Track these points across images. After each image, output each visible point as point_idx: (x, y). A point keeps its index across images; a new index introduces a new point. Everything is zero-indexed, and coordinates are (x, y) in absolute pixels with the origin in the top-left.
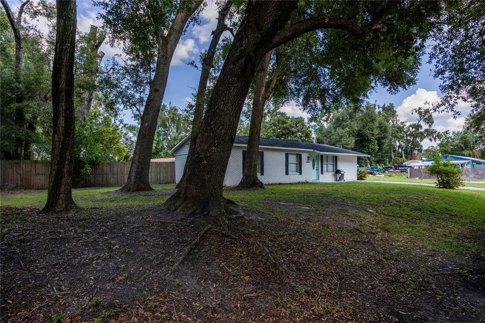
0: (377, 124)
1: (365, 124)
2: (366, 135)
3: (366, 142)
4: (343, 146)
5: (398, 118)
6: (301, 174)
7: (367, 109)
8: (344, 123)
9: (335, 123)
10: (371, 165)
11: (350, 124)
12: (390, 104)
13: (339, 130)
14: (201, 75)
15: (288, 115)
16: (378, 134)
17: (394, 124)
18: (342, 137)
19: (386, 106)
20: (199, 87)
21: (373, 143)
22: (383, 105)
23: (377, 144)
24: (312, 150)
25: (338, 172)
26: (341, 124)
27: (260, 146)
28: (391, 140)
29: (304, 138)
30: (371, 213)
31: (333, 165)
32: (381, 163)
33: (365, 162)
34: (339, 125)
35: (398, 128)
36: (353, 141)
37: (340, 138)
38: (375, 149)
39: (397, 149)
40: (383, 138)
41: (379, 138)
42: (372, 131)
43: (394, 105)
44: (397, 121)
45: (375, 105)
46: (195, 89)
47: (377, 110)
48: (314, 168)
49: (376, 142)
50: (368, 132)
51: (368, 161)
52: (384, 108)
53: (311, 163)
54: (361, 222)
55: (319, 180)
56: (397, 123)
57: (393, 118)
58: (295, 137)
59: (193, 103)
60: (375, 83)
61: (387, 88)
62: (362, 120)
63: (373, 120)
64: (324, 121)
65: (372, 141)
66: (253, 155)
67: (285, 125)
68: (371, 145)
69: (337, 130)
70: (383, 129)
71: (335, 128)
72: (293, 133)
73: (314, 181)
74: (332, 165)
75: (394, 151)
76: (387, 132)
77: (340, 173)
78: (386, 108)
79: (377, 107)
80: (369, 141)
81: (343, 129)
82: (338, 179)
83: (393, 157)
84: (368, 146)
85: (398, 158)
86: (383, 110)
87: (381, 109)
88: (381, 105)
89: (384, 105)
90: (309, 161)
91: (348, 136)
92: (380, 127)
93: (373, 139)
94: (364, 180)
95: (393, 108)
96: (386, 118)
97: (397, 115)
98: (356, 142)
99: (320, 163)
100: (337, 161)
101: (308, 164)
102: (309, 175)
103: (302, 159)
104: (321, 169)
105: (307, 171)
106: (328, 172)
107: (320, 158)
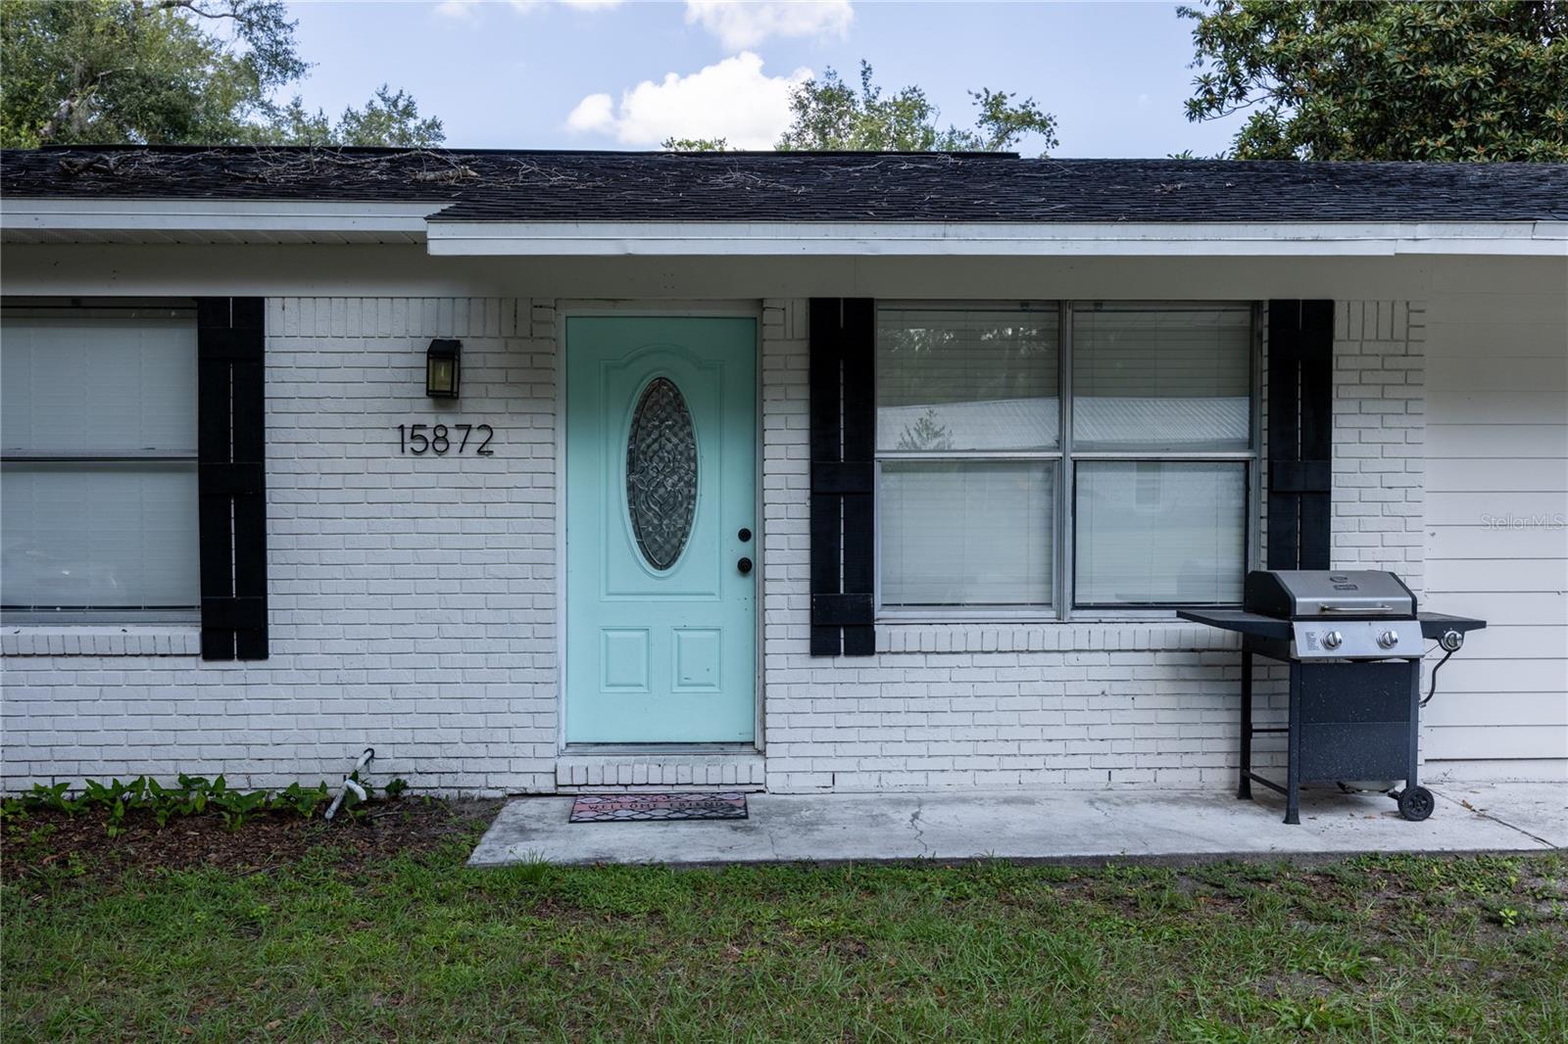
99: (804, 452)
100: (1337, 407)
101: (431, 462)
102: (459, 660)
103: (269, 390)
104: (806, 556)
105: (426, 601)
106: (1060, 620)
107: (803, 362)
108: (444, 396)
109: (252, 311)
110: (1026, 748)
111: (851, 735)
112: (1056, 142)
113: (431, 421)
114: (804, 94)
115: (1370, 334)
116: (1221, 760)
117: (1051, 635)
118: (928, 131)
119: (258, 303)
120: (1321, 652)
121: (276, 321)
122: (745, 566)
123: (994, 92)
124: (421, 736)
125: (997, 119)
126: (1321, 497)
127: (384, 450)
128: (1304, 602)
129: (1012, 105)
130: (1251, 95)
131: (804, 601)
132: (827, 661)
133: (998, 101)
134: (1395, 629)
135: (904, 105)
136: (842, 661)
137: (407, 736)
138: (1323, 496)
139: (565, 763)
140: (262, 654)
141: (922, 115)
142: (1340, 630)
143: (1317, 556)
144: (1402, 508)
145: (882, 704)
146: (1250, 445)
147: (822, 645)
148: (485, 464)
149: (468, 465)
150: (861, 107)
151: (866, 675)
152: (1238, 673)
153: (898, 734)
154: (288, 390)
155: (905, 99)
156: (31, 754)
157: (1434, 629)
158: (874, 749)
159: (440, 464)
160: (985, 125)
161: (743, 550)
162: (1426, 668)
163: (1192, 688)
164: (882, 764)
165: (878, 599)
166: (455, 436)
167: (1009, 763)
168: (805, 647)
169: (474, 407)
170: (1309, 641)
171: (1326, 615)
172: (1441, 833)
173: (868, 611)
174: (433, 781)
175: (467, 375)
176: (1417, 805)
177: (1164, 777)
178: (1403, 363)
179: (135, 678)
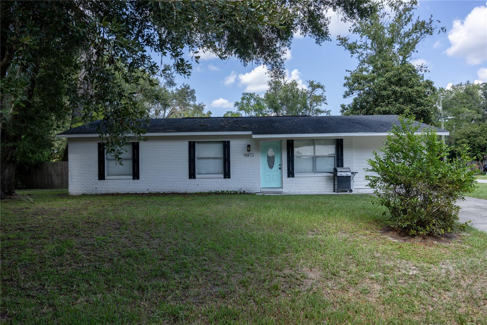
6: (227, 176)
31: (334, 158)
48: (271, 166)
53: (258, 157)
73: (265, 190)
74: (330, 159)
99: (287, 156)
100: (344, 150)
101: (247, 158)
102: (250, 178)
103: (230, 150)
104: (287, 167)
105: (247, 172)
106: (314, 174)
107: (286, 146)
108: (249, 151)
109: (229, 142)
110: (311, 187)
111: (292, 186)
112: (325, 91)
113: (247, 153)
114: (271, 82)
115: (347, 142)
116: (332, 189)
117: (313, 175)
118: (298, 89)
119: (229, 141)
120: (340, 175)
121: (231, 143)
122: (280, 168)
123: (311, 81)
124: (246, 186)
125: (312, 86)
126: (342, 160)
127: (242, 156)
128: (338, 170)
129: (315, 83)
130: (354, 94)
131: (287, 172)
132: (289, 178)
133: (312, 82)
134: (348, 173)
135: (292, 84)
136: (291, 178)
137: (245, 186)
138: (343, 160)
139: (261, 189)
140: (230, 178)
141: (296, 85)
142: (342, 173)
143: (342, 166)
144: (351, 161)
145: (295, 183)
146: (335, 154)
147: (289, 176)
148: (253, 158)
149: (251, 158)
150: (283, 84)
151: (294, 180)
152: (333, 179)
153: (297, 186)
154: (232, 150)
155: (292, 82)
156: (206, 188)
157: (352, 173)
158: (294, 187)
159: (248, 158)
160: (310, 88)
161: (280, 167)
162: (351, 177)
163: (329, 181)
164: (295, 189)
165: (295, 172)
166: (250, 155)
167: (309, 189)
168: (287, 177)
169: (252, 152)
170: (339, 174)
171: (341, 172)
172: (353, 193)
173: (294, 173)
174: (248, 191)
175: (251, 148)
176: (351, 191)
177: (326, 190)
178: (351, 145)
179: (217, 180)
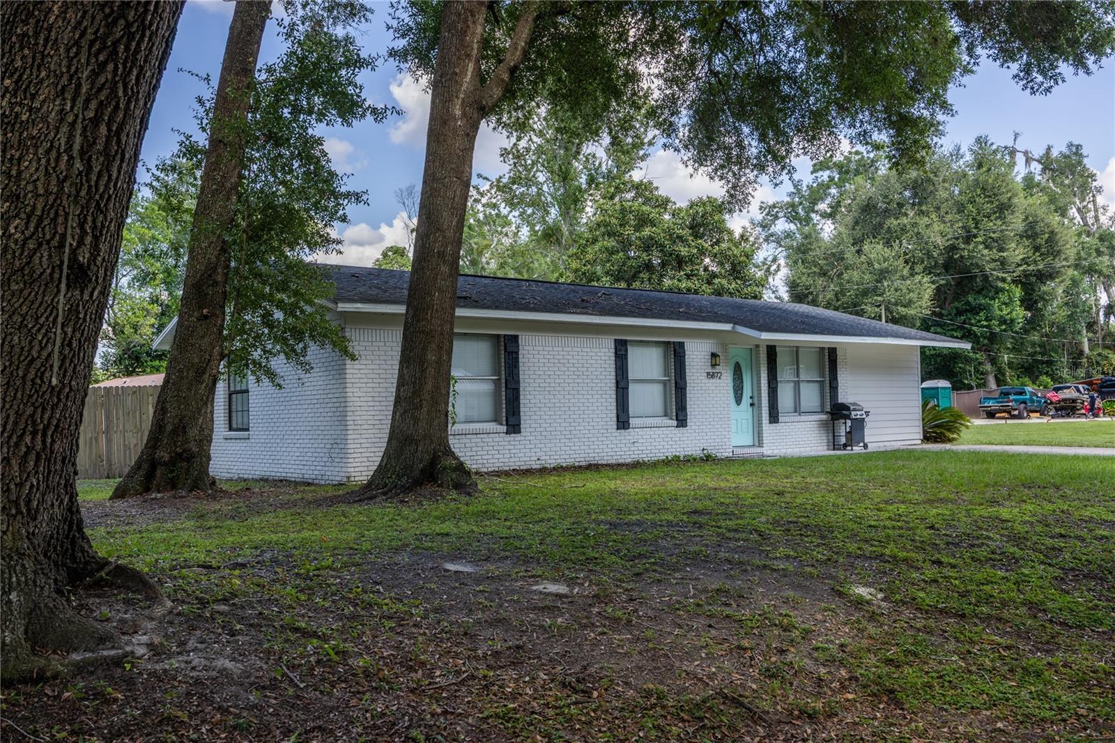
0: (1017, 223)
1: (971, 224)
2: (977, 266)
3: (979, 292)
4: (887, 309)
5: (1100, 200)
6: (682, 422)
7: (980, 166)
8: (892, 222)
9: (857, 223)
10: (999, 382)
11: (915, 225)
12: (1070, 145)
13: (875, 250)
14: (234, 21)
15: (662, 192)
16: (1025, 261)
17: (1086, 224)
18: (883, 274)
19: (1055, 153)
20: (224, 69)
21: (1004, 297)
22: (1042, 152)
23: (1022, 301)
24: (727, 327)
25: (837, 412)
26: (881, 225)
27: (460, 312)
28: (1075, 283)
29: (724, 282)
30: (859, 603)
31: (821, 383)
32: (1041, 373)
33: (977, 371)
34: (876, 231)
35: (1101, 239)
36: (928, 291)
37: (878, 281)
38: (1012, 321)
39: (1102, 318)
40: (1043, 277)
41: (1026, 275)
42: (1001, 250)
43: (1084, 152)
44: (1096, 210)
45: (1013, 153)
46: (207, 79)
47: (1020, 170)
48: (738, 400)
49: (1018, 292)
50: (984, 255)
51: (988, 367)
52: (1047, 162)
53: (727, 379)
54: (782, 652)
55: (760, 445)
56: (1097, 218)
57: (1083, 200)
58: (688, 277)
59: (202, 140)
60: (970, 50)
61: (1015, 67)
62: (961, 208)
63: (1003, 209)
64: (825, 215)
65: (1002, 290)
66: (424, 349)
67: (647, 232)
68: (996, 304)
69: (866, 247)
70: (1040, 241)
71: (858, 242)
72: (680, 262)
73: (738, 451)
74: (816, 387)
75: (1091, 326)
76: (1059, 252)
77: (848, 417)
78: (1057, 160)
79: (1020, 159)
80: (988, 288)
81: (888, 244)
82: (843, 440)
83: (1086, 350)
84: (987, 308)
85: (1105, 352)
86: (1044, 171)
87: (1036, 167)
88: (1038, 152)
89: (1049, 148)
90: (718, 369)
91: (906, 272)
92: (1031, 232)
93: (1004, 280)
94: (950, 440)
95: (1080, 163)
96: (1053, 200)
97: (1099, 190)
98: (940, 295)
99: (767, 378)
100: (838, 369)
102: (717, 426)
103: (686, 364)
104: (768, 402)
105: (711, 413)
106: (800, 415)
107: (766, 359)
108: (714, 365)
110: (800, 443)
111: (775, 441)
113: (712, 371)
115: (841, 354)
119: (683, 343)
121: (686, 347)
127: (704, 378)
131: (768, 412)
132: (771, 425)
136: (774, 424)
140: (686, 426)
145: (780, 434)
147: (771, 421)
148: (720, 381)
149: (717, 381)
151: (779, 428)
153: (782, 441)
158: (779, 444)
159: (713, 381)
161: (751, 401)
163: (821, 428)
164: (780, 447)
166: (715, 374)
167: (797, 446)
168: (768, 422)
173: (778, 413)
175: (717, 361)
177: (819, 448)
178: (845, 360)
179: (664, 433)
